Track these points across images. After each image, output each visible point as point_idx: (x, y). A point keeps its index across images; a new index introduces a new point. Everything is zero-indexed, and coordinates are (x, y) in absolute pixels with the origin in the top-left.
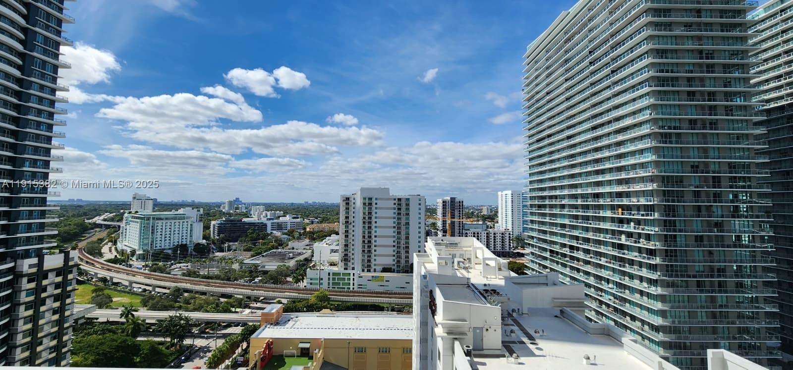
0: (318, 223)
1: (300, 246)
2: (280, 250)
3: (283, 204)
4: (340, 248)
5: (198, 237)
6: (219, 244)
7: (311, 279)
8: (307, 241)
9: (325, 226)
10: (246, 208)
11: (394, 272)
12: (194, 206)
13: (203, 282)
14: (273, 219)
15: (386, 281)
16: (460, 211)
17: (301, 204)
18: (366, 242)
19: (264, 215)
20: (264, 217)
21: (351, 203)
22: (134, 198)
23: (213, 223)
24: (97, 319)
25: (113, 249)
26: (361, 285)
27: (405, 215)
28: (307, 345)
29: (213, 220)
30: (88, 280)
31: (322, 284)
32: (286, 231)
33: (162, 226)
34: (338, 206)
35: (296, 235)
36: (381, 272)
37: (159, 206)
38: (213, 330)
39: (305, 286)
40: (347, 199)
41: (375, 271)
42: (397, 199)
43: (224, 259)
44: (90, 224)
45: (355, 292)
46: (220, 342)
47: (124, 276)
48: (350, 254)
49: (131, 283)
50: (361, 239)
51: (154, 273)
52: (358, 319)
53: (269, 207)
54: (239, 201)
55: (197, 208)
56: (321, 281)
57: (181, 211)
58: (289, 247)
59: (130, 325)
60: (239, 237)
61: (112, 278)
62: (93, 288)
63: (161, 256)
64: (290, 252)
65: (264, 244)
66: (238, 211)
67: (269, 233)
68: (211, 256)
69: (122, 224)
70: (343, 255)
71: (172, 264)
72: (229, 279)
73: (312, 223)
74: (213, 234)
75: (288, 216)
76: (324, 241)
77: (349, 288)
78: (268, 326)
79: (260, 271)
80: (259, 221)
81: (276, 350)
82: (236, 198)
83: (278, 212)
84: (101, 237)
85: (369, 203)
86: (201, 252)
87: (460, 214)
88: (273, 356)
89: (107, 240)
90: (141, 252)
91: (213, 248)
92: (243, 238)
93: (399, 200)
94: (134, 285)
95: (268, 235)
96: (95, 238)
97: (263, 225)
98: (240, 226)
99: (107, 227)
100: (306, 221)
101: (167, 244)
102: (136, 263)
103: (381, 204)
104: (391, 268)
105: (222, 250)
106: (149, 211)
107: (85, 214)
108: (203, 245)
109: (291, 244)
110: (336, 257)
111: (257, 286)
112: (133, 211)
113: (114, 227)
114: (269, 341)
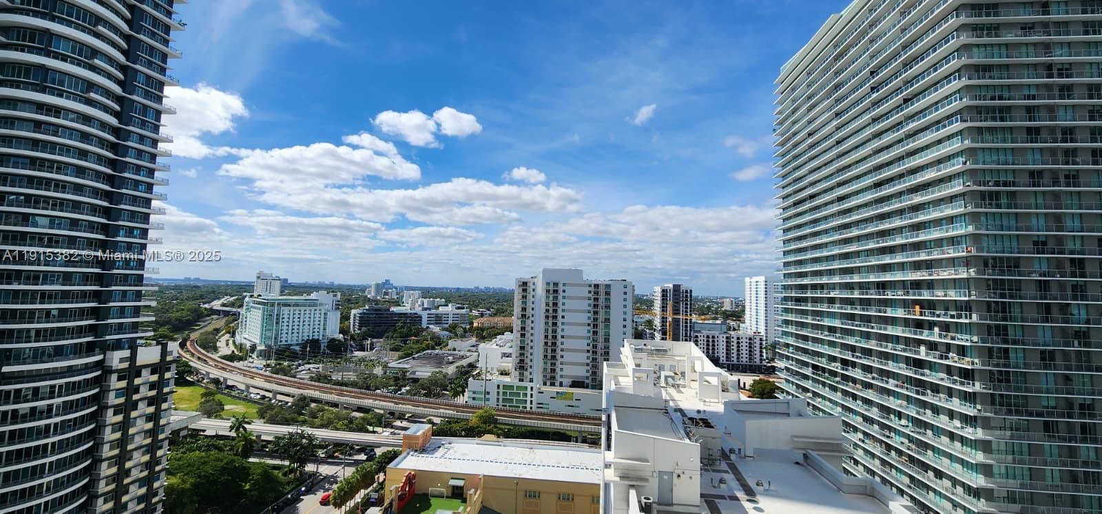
0: (490, 316)
1: (461, 346)
2: (437, 351)
3: (447, 288)
4: (514, 351)
5: (333, 330)
6: (360, 340)
7: (474, 393)
8: (473, 340)
9: (499, 321)
10: (397, 294)
11: (587, 387)
12: (331, 289)
13: (335, 389)
14: (430, 309)
15: (576, 400)
16: (686, 304)
17: (469, 290)
18: (550, 344)
19: (419, 303)
20: (419, 306)
21: (530, 290)
22: (258, 278)
23: (353, 312)
24: (204, 431)
25: (231, 342)
26: (542, 404)
27: (604, 308)
28: (460, 483)
29: (355, 308)
30: (198, 381)
31: (488, 400)
32: (447, 326)
33: (289, 314)
34: (512, 292)
35: (460, 331)
36: (571, 386)
37: (286, 287)
38: (342, 454)
39: (466, 402)
40: (524, 285)
41: (561, 384)
42: (593, 286)
43: (364, 361)
44: (206, 309)
45: (532, 413)
46: (349, 471)
47: (240, 378)
48: (528, 361)
49: (248, 387)
50: (543, 341)
51: (274, 376)
52: (532, 450)
53: (426, 293)
54: (389, 284)
55: (333, 292)
56: (487, 396)
57: (313, 296)
58: (449, 347)
59: (240, 441)
60: (385, 332)
61: (225, 379)
62: (203, 391)
63: (287, 354)
64: (451, 355)
65: (417, 342)
66: (387, 297)
67: (425, 327)
68: (349, 356)
69: (243, 311)
70: (518, 361)
71: (300, 365)
72: (368, 388)
73: (482, 315)
74: (354, 328)
75: (450, 305)
76: (494, 341)
77: (526, 407)
78: (411, 453)
79: (408, 379)
80: (413, 311)
81: (419, 487)
82: (386, 280)
83: (438, 299)
84: (218, 327)
85: (554, 290)
86: (336, 349)
87: (686, 308)
88: (416, 495)
89: (224, 331)
90: (263, 348)
91: (351, 345)
92: (391, 334)
93: (597, 286)
94: (252, 390)
95: (423, 330)
96: (210, 328)
97: (417, 317)
98: (387, 317)
99: (226, 314)
100: (475, 313)
101: (295, 339)
102: (258, 362)
103: (570, 291)
104: (584, 382)
105: (362, 349)
106: (275, 295)
107: (202, 297)
108: (339, 341)
109: (451, 343)
110: (509, 364)
111: (403, 399)
112: (255, 294)
113: (234, 314)
114: (410, 473)
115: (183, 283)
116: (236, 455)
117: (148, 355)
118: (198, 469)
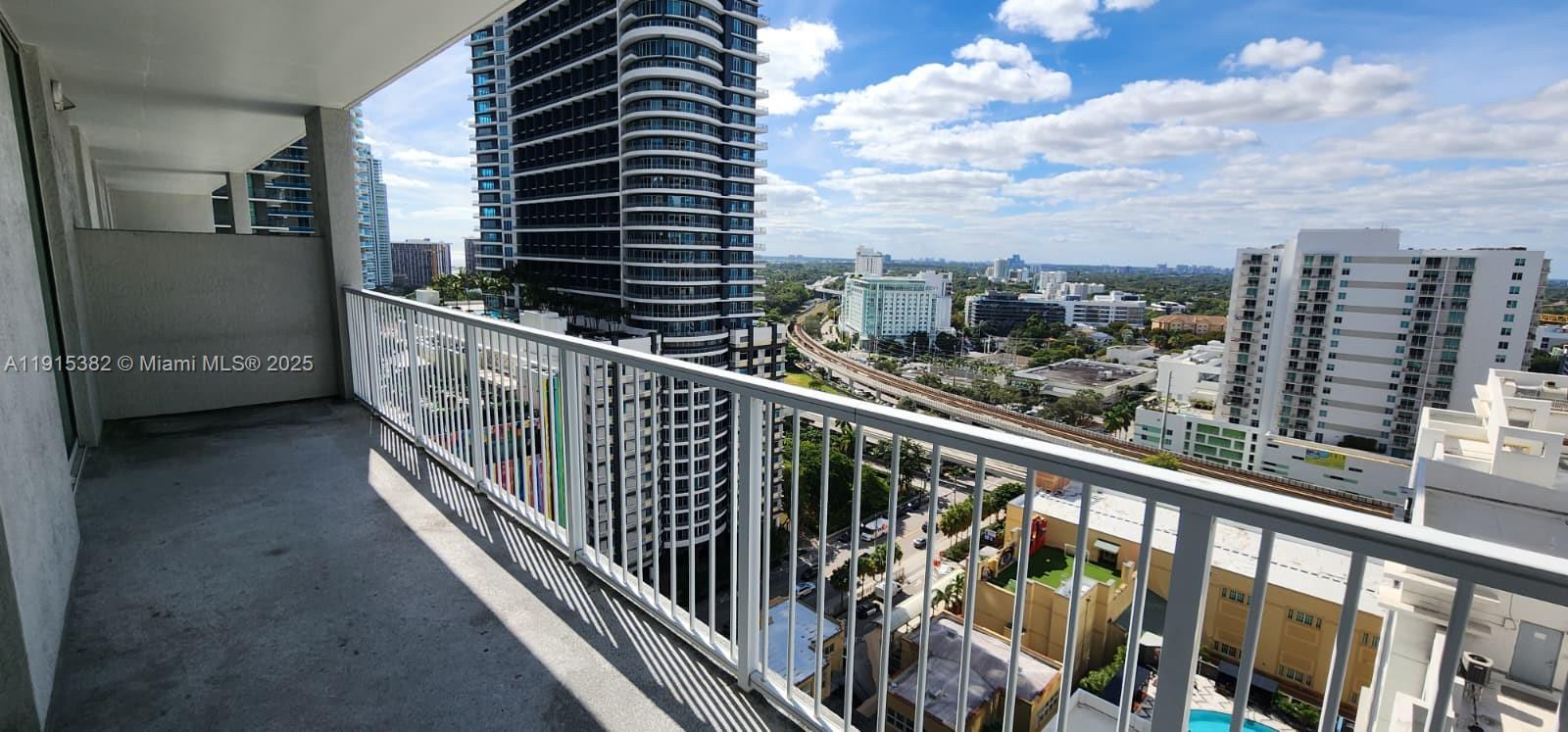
0: (1184, 312)
1: (1130, 357)
2: (1087, 361)
3: (1108, 267)
4: (1225, 372)
5: (943, 323)
6: (977, 337)
7: (1145, 429)
8: (1150, 350)
9: (1201, 321)
10: (1031, 275)
11: (1382, 450)
12: (940, 267)
13: (946, 397)
14: (1078, 299)
15: (1350, 469)
17: (1148, 269)
18: (1301, 366)
19: (1063, 289)
20: (1063, 293)
21: (1267, 269)
22: (859, 254)
23: (969, 299)
24: (813, 422)
25: (834, 329)
26: (1274, 465)
27: (1448, 305)
28: (1114, 549)
29: (970, 294)
30: (806, 369)
31: (1169, 442)
32: (1105, 325)
33: (892, 299)
34: (1229, 274)
35: (1127, 334)
36: (1340, 444)
37: (891, 266)
38: (953, 475)
39: (1131, 440)
40: (1255, 262)
41: (1319, 439)
42: (1423, 262)
43: (982, 364)
44: (809, 291)
45: (1251, 476)
46: (961, 498)
47: (844, 370)
48: (1248, 390)
49: (852, 381)
50: (1285, 357)
51: (879, 371)
52: (1243, 532)
53: (1074, 274)
54: (1019, 261)
55: (943, 271)
56: (1167, 437)
57: (920, 277)
58: (1107, 357)
59: (845, 438)
60: (1012, 328)
61: (830, 370)
62: (811, 380)
63: (891, 347)
64: (1108, 369)
65: (1057, 345)
66: (1015, 280)
67: (1070, 325)
68: (963, 356)
69: (844, 294)
70: (1232, 390)
71: (905, 362)
72: (986, 400)
73: (1168, 311)
74: (969, 321)
75: (1113, 293)
76: (1186, 352)
77: (1239, 465)
78: (1042, 493)
79: (1042, 396)
80: (1052, 301)
81: (1051, 539)
82: (1015, 256)
83: (1093, 284)
84: (821, 311)
85: (1321, 271)
86: (947, 347)
88: (1045, 547)
89: (827, 317)
90: (866, 338)
91: (966, 343)
92: (1019, 332)
93: (1433, 262)
94: (855, 385)
95: (1067, 329)
96: (814, 313)
97: (1058, 310)
98: (1015, 308)
99: (829, 296)
100: (1156, 306)
101: (899, 329)
102: (858, 354)
103: (1358, 272)
104: (1375, 441)
105: (980, 349)
106: (876, 275)
107: (805, 277)
108: (951, 336)
109: (1111, 352)
110: (1212, 393)
111: (1033, 421)
112: (856, 274)
113: (836, 298)
114: (1039, 518)
115: (787, 262)
116: (843, 452)
117: (762, 336)
118: (809, 459)
